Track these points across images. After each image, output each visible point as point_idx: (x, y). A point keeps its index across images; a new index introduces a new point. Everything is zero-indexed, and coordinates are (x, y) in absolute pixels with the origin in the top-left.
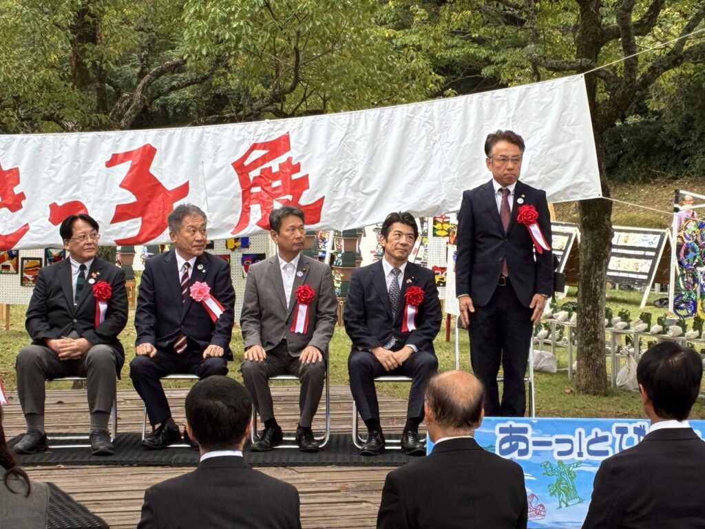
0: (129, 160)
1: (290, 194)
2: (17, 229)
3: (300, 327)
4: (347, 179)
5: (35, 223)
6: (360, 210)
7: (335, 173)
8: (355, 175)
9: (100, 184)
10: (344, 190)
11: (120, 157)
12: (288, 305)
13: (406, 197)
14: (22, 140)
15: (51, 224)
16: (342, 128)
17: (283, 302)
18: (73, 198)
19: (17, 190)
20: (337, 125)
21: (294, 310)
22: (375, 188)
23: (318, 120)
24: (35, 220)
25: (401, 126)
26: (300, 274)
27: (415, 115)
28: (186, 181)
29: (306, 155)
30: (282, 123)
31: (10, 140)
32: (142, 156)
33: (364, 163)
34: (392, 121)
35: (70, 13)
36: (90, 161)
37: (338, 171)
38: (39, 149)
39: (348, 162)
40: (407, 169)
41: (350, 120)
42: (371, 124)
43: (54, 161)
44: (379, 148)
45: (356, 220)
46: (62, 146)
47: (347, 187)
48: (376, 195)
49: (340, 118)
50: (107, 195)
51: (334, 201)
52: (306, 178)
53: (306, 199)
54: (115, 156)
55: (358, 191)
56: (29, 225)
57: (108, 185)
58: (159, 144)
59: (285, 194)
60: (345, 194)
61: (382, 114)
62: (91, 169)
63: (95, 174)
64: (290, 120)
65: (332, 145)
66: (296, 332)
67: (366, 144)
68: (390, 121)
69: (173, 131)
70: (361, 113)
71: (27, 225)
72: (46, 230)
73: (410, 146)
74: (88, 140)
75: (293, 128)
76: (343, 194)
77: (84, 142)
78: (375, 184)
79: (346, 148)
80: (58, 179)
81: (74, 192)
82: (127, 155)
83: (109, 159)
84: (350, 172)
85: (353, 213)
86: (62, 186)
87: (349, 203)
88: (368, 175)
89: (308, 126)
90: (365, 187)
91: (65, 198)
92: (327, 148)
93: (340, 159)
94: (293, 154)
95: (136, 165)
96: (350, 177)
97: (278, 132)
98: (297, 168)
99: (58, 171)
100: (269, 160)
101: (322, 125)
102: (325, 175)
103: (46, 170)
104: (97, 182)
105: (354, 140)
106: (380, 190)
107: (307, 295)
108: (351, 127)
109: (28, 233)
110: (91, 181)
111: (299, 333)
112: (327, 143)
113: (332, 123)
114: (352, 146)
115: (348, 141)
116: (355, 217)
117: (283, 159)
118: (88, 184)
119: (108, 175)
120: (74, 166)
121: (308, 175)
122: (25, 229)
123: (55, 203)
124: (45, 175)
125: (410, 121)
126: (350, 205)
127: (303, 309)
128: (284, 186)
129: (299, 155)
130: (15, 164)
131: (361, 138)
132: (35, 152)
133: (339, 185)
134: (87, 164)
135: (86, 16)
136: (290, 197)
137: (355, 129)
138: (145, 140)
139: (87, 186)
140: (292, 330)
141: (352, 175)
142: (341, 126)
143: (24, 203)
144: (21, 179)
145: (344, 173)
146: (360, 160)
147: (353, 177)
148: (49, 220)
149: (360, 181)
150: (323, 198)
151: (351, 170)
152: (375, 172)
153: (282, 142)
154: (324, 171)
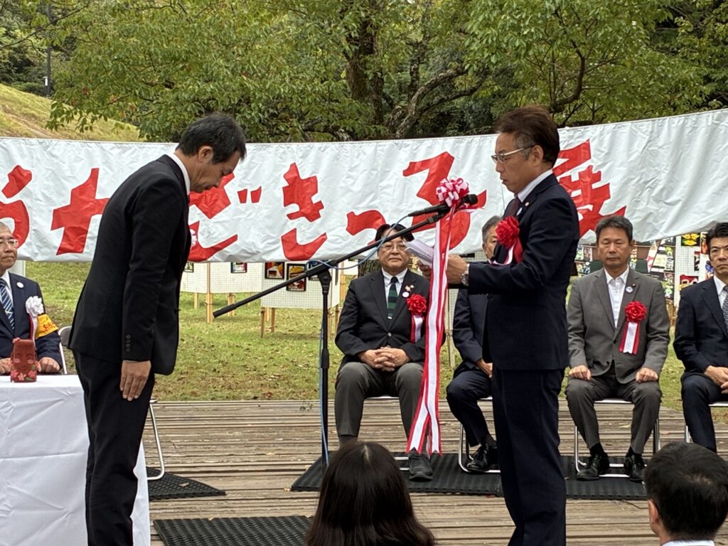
0: (427, 168)
1: (591, 204)
2: (315, 239)
3: (629, 347)
4: (649, 189)
5: (333, 232)
6: (663, 221)
7: (637, 182)
8: (657, 184)
9: (397, 193)
10: (646, 200)
11: (418, 166)
12: (616, 323)
13: (712, 207)
14: (320, 148)
15: (348, 233)
16: (644, 136)
17: (611, 319)
18: (371, 207)
19: (315, 199)
20: (639, 133)
21: (623, 329)
22: (678, 198)
23: (619, 128)
24: (334, 229)
25: (706, 133)
26: (630, 290)
27: (721, 122)
28: (484, 191)
29: (607, 163)
30: (582, 130)
31: (308, 148)
32: (440, 165)
33: (667, 172)
34: (697, 128)
35: (354, 24)
36: (387, 170)
37: (639, 180)
38: (337, 158)
39: (651, 171)
40: (712, 179)
41: (653, 127)
42: (674, 132)
43: (351, 170)
44: (683, 156)
45: (658, 231)
46: (359, 154)
47: (649, 197)
48: (680, 205)
49: (643, 125)
50: (404, 204)
51: (635, 210)
52: (607, 187)
53: (606, 209)
54: (412, 165)
55: (661, 201)
56: (327, 235)
57: (405, 194)
58: (456, 152)
59: (585, 204)
60: (647, 204)
61: (686, 121)
62: (388, 178)
63: (392, 182)
64: (590, 128)
65: (634, 153)
66: (625, 351)
67: (669, 153)
68: (694, 128)
69: (470, 139)
70: (664, 120)
71: (325, 234)
72: (345, 240)
73: (716, 154)
74: (385, 148)
75: (594, 136)
76: (645, 204)
77: (382, 150)
78: (679, 194)
79: (648, 156)
80: (356, 188)
81: (371, 201)
82: (425, 164)
83: (406, 168)
84: (653, 181)
85: (655, 224)
86: (360, 194)
87: (651, 213)
88: (671, 184)
89: (608, 133)
90: (667, 197)
91: (363, 208)
92: (629, 156)
93: (643, 168)
94: (594, 162)
95: (434, 174)
96: (652, 186)
97: (578, 140)
98: (597, 177)
99: (356, 180)
100: (569, 169)
101: (623, 133)
102: (626, 184)
103: (344, 178)
104: (394, 191)
105: (656, 148)
106: (683, 200)
107: (638, 313)
108: (653, 134)
109: (326, 242)
110: (388, 190)
111: (628, 353)
112: (629, 151)
113: (635, 131)
114: (655, 154)
115: (651, 148)
116: (657, 228)
117: (583, 167)
118: (384, 193)
119: (405, 184)
120: (372, 174)
121: (609, 184)
122: (323, 239)
123: (352, 213)
124: (342, 184)
125: (715, 129)
126: (652, 215)
127: (633, 326)
128: (584, 196)
129: (600, 163)
130: (313, 172)
131: (664, 145)
132: (333, 161)
133: (641, 194)
134: (384, 173)
135: (369, 28)
136: (590, 207)
137: (658, 137)
138: (443, 148)
139: (383, 195)
140: (621, 350)
141: (655, 184)
142: (644, 133)
143: (321, 212)
144: (319, 189)
145: (646, 182)
146: (662, 168)
147: (656, 186)
148: (347, 229)
149: (662, 190)
150: (624, 208)
151: (653, 179)
152: (678, 181)
153: (582, 150)
154: (626, 179)
